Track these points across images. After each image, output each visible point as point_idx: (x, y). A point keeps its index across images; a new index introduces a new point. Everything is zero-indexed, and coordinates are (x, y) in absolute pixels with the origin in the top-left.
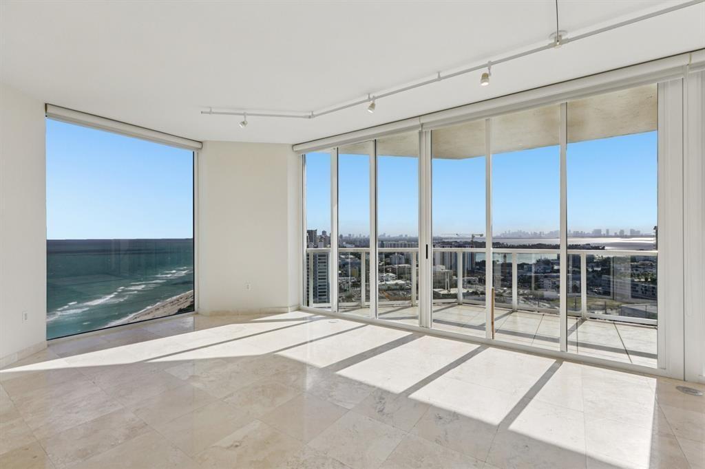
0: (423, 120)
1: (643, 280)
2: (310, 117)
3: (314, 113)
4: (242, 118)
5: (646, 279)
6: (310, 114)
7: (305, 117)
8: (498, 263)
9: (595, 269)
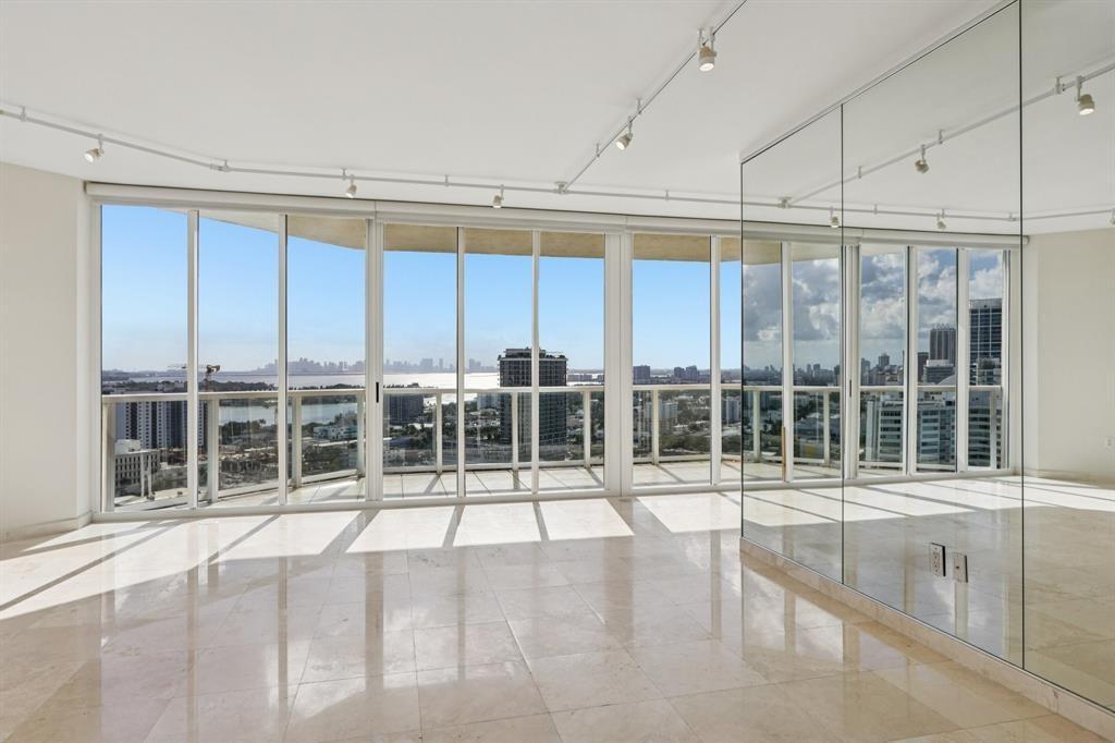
0: (381, 208)
1: (486, 438)
2: (220, 168)
3: (229, 164)
4: (95, 144)
5: (489, 437)
6: (222, 164)
7: (211, 166)
8: (263, 425)
9: (426, 425)
